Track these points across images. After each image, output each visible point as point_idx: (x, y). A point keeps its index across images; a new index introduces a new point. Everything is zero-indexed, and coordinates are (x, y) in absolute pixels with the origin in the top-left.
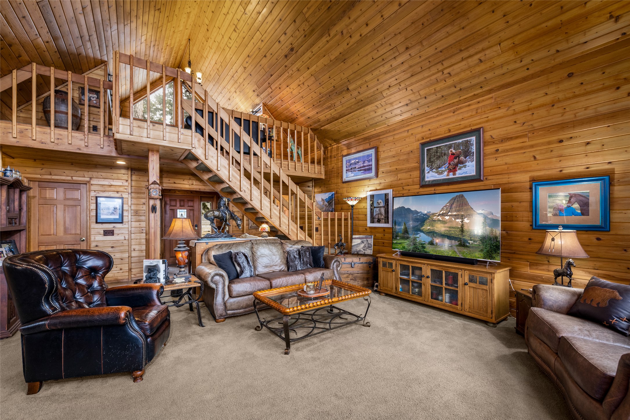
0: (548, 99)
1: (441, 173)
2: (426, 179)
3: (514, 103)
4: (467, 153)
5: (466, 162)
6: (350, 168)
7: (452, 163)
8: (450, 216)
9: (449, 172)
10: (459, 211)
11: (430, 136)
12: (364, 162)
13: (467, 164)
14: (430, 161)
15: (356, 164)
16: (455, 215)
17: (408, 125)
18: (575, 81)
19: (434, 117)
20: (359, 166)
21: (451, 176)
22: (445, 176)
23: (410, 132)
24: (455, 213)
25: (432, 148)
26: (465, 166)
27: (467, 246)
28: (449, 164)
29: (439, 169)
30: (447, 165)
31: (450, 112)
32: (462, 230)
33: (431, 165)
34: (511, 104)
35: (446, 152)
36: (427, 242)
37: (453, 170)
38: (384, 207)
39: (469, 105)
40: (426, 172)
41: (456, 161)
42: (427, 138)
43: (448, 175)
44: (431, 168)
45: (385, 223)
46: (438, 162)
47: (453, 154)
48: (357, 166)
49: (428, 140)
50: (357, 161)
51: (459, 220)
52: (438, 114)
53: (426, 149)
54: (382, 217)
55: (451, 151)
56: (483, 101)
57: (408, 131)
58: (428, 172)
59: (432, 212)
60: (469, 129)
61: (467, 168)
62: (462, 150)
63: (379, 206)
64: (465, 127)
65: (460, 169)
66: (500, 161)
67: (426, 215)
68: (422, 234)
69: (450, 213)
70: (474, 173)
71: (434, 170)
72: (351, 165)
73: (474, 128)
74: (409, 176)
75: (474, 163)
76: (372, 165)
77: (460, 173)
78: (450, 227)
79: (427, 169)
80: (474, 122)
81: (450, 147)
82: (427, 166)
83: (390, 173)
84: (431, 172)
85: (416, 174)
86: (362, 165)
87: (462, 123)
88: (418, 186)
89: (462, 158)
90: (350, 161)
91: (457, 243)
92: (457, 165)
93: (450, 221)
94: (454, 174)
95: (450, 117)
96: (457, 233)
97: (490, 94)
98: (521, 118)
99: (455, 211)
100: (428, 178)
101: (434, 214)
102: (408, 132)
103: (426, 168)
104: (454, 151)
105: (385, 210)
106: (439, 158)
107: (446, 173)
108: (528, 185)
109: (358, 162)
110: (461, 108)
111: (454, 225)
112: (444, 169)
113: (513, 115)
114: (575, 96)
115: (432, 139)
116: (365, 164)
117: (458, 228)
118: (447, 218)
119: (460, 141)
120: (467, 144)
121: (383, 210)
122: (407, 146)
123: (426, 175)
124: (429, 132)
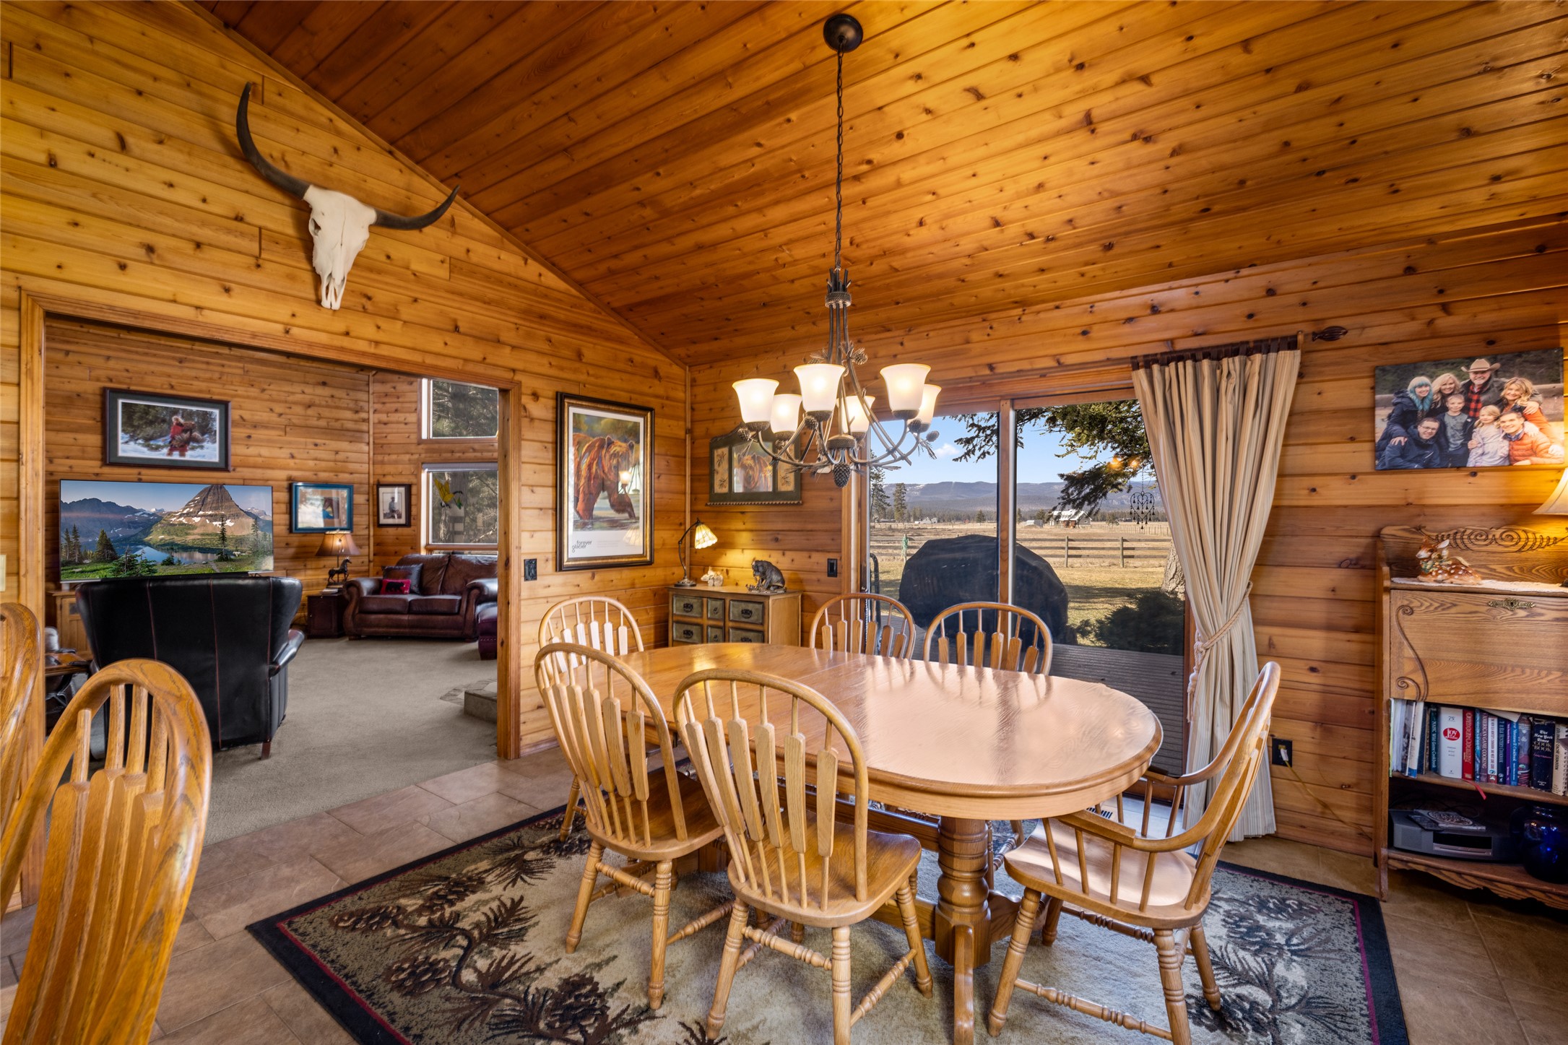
0: (307, 398)
1: (157, 448)
2: (121, 454)
3: (270, 387)
4: (206, 429)
5: (203, 441)
7: (178, 437)
8: (201, 516)
9: (171, 450)
10: (216, 509)
11: (128, 381)
13: (205, 444)
14: (130, 424)
16: (211, 515)
17: (68, 342)
18: (326, 391)
19: (137, 353)
21: (176, 456)
22: (162, 454)
23: (71, 358)
24: (210, 513)
25: (136, 405)
26: (202, 447)
27: (231, 560)
28: (173, 438)
29: (152, 443)
30: (168, 438)
31: (174, 358)
32: (223, 537)
33: (134, 432)
34: (266, 387)
35: (168, 418)
36: (161, 562)
37: (182, 448)
39: (208, 363)
40: (120, 441)
41: (186, 436)
42: (120, 383)
43: (170, 454)
44: (132, 437)
46: (150, 431)
47: (179, 424)
49: (124, 387)
51: (217, 523)
52: (146, 350)
53: (120, 401)
55: (177, 420)
56: (230, 366)
57: (67, 353)
58: (127, 442)
59: (167, 509)
60: (208, 396)
61: (205, 450)
62: (198, 422)
64: (200, 391)
65: (193, 449)
66: (252, 451)
67: (154, 514)
68: (147, 549)
69: (201, 513)
70: (216, 459)
71: (140, 441)
73: (215, 397)
74: (73, 440)
75: (217, 445)
77: (191, 456)
78: (202, 535)
79: (121, 436)
80: (218, 392)
81: (175, 412)
82: (123, 431)
84: (132, 443)
85: (94, 440)
87: (195, 383)
88: (98, 463)
89: (196, 434)
91: (216, 557)
92: (187, 442)
93: (204, 525)
94: (182, 454)
95: (174, 366)
96: (216, 543)
97: (239, 362)
98: (279, 408)
99: (211, 509)
100: (124, 451)
101: (170, 514)
103: (120, 434)
104: (182, 421)
106: (151, 423)
107: (165, 451)
108: (285, 484)
110: (194, 361)
111: (210, 530)
112: (161, 444)
113: (268, 400)
114: (328, 406)
115: (133, 388)
117: (217, 534)
118: (197, 520)
119: (194, 409)
120: (206, 417)
122: (66, 380)
123: (121, 446)
124: (126, 374)
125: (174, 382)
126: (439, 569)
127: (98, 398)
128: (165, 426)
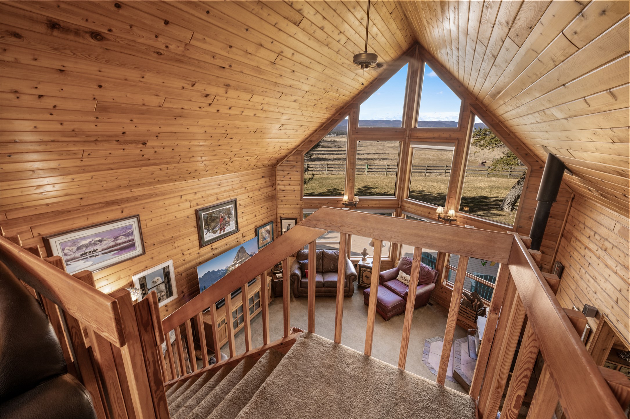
1: (216, 232)
2: (205, 240)
3: (247, 186)
6: (78, 254)
8: (238, 263)
9: (221, 230)
10: (242, 258)
11: (203, 203)
12: (116, 238)
14: (207, 224)
15: (95, 244)
16: (241, 262)
17: (181, 191)
19: (204, 186)
20: (105, 247)
21: (222, 233)
22: (218, 234)
23: (183, 199)
25: (208, 214)
28: (221, 224)
29: (214, 230)
30: (219, 225)
31: (216, 184)
33: (208, 227)
35: (218, 216)
37: (222, 228)
38: (164, 282)
39: (228, 182)
40: (205, 234)
41: (224, 221)
42: (201, 204)
43: (220, 233)
44: (208, 230)
45: (167, 298)
46: (213, 224)
47: (222, 217)
48: (99, 247)
50: (98, 239)
53: (203, 215)
54: (163, 294)
55: (221, 215)
56: (234, 181)
58: (207, 234)
60: (229, 200)
61: (231, 225)
63: (156, 284)
64: (227, 197)
65: (227, 226)
66: (244, 219)
67: (225, 270)
70: (234, 228)
71: (211, 231)
72: (79, 248)
73: (232, 199)
74: (189, 241)
75: (234, 222)
76: (133, 240)
79: (205, 231)
80: (233, 195)
81: (220, 212)
82: (205, 229)
83: (165, 244)
84: (208, 233)
85: (195, 237)
86: (113, 244)
87: (224, 194)
88: (198, 248)
89: (227, 219)
90: (74, 242)
92: (225, 224)
94: (224, 231)
95: (216, 188)
98: (251, 195)
99: (240, 259)
100: (206, 238)
101: (230, 267)
102: (181, 197)
103: (204, 230)
104: (223, 215)
105: (166, 284)
106: (213, 220)
107: (219, 232)
109: (100, 241)
112: (217, 229)
115: (206, 205)
116: (119, 241)
119: (226, 207)
120: (230, 210)
121: (163, 287)
122: (182, 211)
123: (205, 236)
124: (202, 199)
125: (218, 196)
126: (320, 260)
127: (195, 215)
128: (218, 220)
